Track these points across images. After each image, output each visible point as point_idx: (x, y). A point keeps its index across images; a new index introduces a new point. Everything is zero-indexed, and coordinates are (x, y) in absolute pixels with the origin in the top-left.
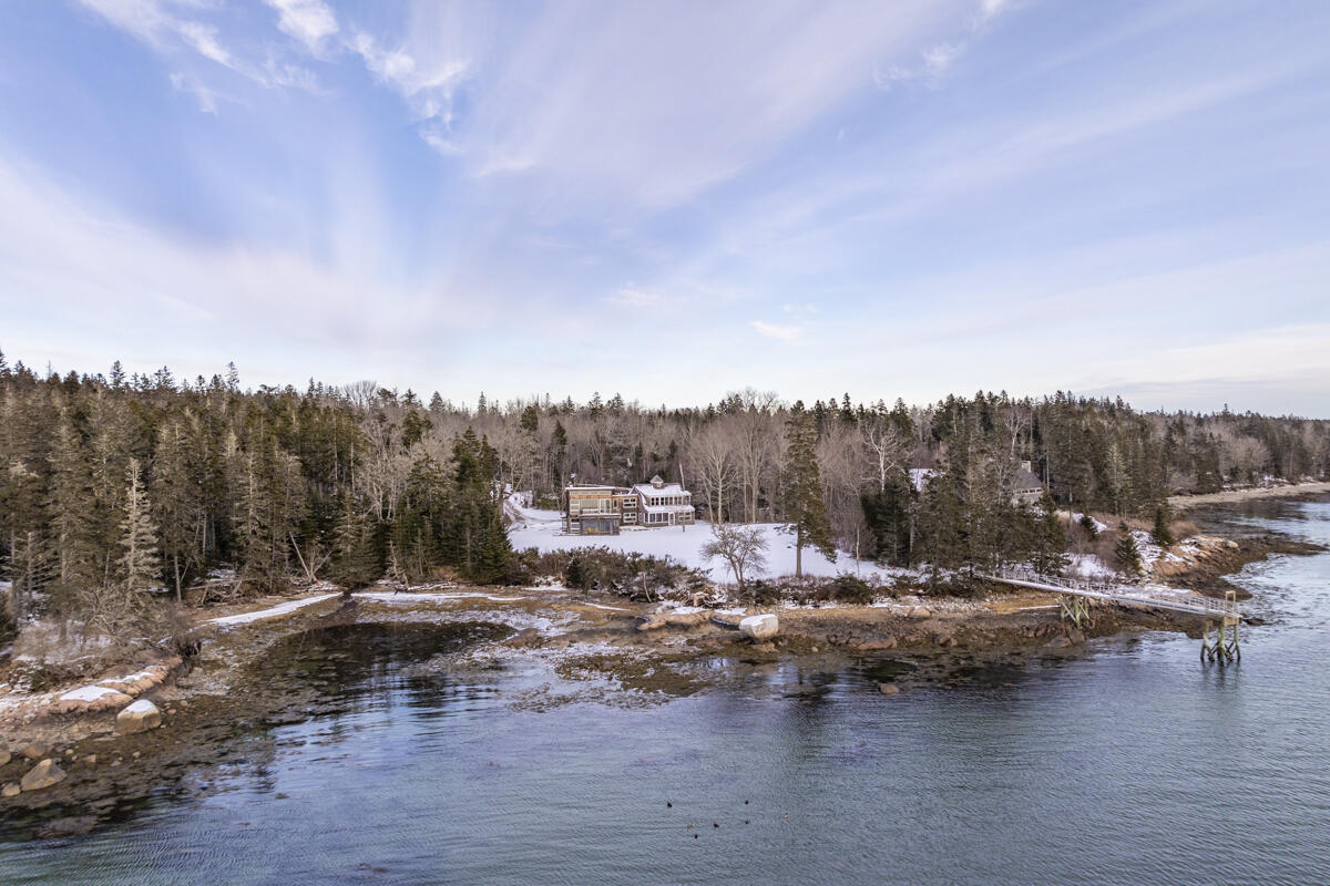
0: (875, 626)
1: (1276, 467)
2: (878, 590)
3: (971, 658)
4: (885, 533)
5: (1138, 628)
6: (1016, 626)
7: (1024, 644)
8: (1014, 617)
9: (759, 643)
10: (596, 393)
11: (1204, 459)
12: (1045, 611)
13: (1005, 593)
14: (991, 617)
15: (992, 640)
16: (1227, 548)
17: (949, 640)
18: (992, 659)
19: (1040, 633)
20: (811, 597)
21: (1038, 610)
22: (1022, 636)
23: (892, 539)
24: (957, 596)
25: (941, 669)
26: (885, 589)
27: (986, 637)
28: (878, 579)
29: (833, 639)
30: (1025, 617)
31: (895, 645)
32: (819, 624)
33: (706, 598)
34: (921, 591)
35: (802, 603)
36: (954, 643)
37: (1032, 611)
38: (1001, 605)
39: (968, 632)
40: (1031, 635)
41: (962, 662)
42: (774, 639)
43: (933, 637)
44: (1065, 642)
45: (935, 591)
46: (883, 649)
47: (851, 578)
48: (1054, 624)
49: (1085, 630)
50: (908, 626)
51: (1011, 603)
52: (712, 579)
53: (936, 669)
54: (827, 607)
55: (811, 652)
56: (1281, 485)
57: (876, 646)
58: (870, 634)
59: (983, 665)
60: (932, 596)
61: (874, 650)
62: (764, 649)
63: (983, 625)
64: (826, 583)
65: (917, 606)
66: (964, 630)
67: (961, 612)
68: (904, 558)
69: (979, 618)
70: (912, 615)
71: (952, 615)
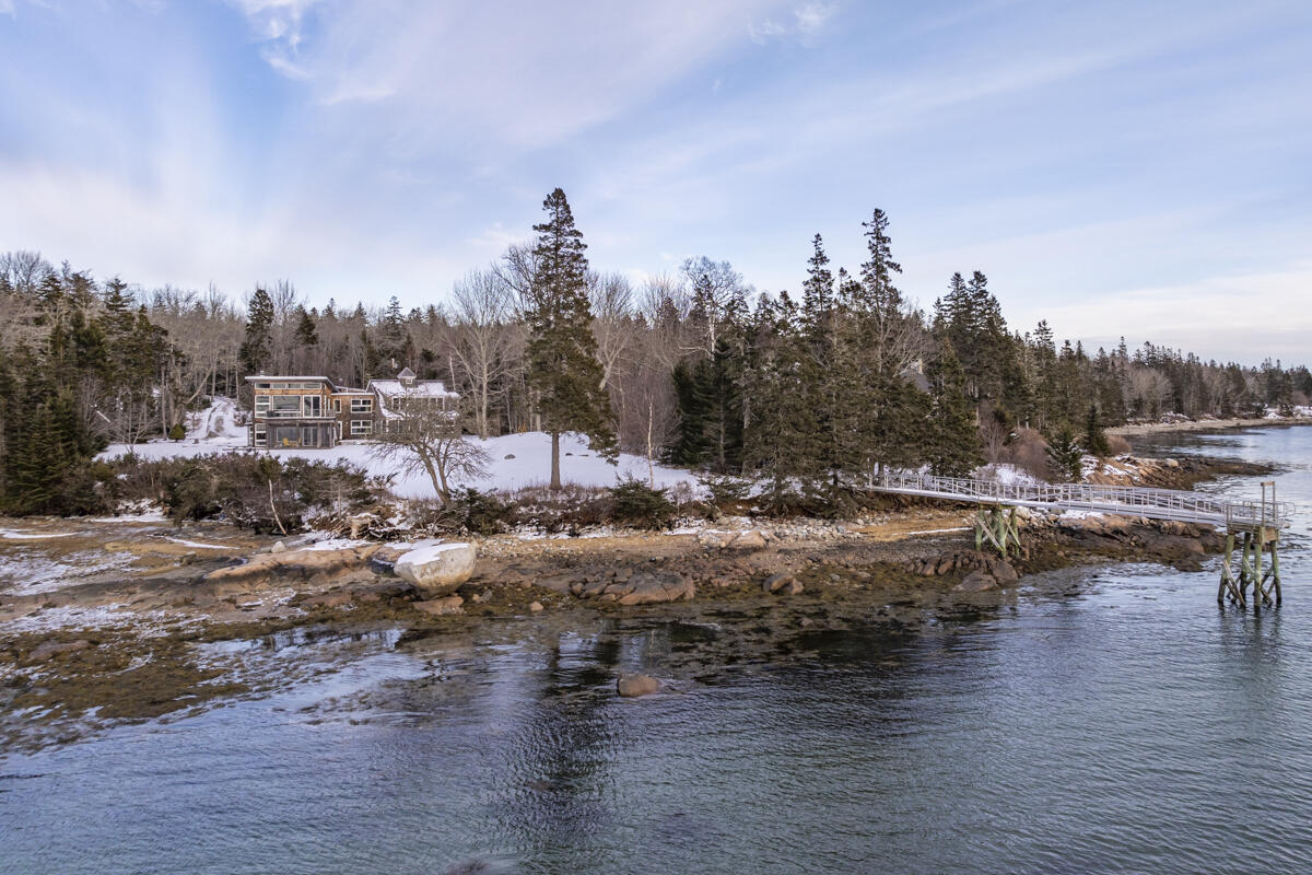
0: (661, 564)
1: (1177, 403)
2: (683, 508)
3: (823, 614)
4: (706, 423)
5: (1095, 558)
6: (904, 559)
7: (918, 586)
8: (900, 545)
9: (430, 598)
10: (394, 298)
11: (1108, 387)
12: (950, 536)
13: (887, 512)
14: (865, 546)
15: (864, 582)
16: (1166, 466)
17: (788, 584)
18: (859, 614)
19: (943, 569)
20: (566, 518)
21: (938, 536)
22: (914, 574)
23: (715, 430)
24: (812, 516)
25: (763, 636)
26: (697, 505)
27: (854, 577)
28: (687, 490)
29: (578, 587)
30: (919, 545)
31: (691, 593)
32: (566, 563)
33: (373, 523)
34: (755, 509)
35: (551, 530)
36: (797, 587)
37: (930, 537)
38: (882, 529)
39: (824, 570)
40: (930, 571)
41: (806, 621)
42: (464, 590)
43: (762, 579)
44: (986, 582)
45: (779, 508)
46: (667, 602)
47: (637, 486)
48: (966, 556)
49: (1016, 563)
50: (722, 562)
51: (896, 526)
52: (395, 490)
53: (754, 637)
54: (592, 535)
55: (529, 612)
56: (1183, 420)
57: (654, 598)
58: (650, 577)
59: (845, 627)
60: (772, 516)
61: (650, 604)
62: (438, 608)
63: (850, 558)
64: (598, 497)
65: (745, 531)
66: (816, 567)
67: (816, 539)
68: (733, 459)
69: (844, 548)
70: (734, 545)
71: (802, 544)
